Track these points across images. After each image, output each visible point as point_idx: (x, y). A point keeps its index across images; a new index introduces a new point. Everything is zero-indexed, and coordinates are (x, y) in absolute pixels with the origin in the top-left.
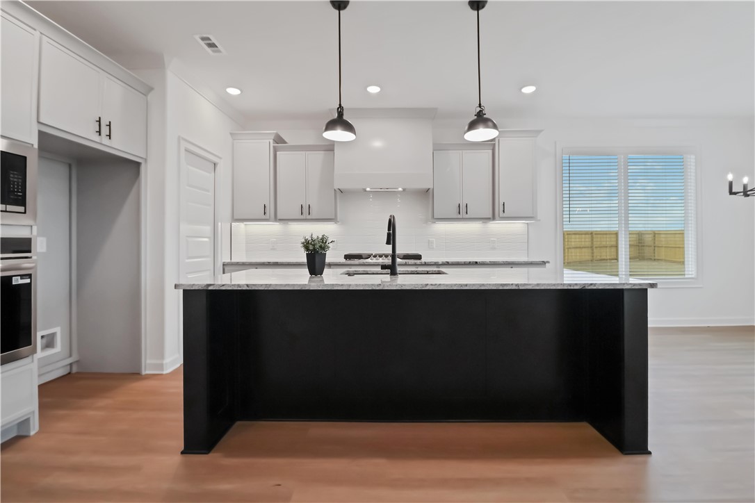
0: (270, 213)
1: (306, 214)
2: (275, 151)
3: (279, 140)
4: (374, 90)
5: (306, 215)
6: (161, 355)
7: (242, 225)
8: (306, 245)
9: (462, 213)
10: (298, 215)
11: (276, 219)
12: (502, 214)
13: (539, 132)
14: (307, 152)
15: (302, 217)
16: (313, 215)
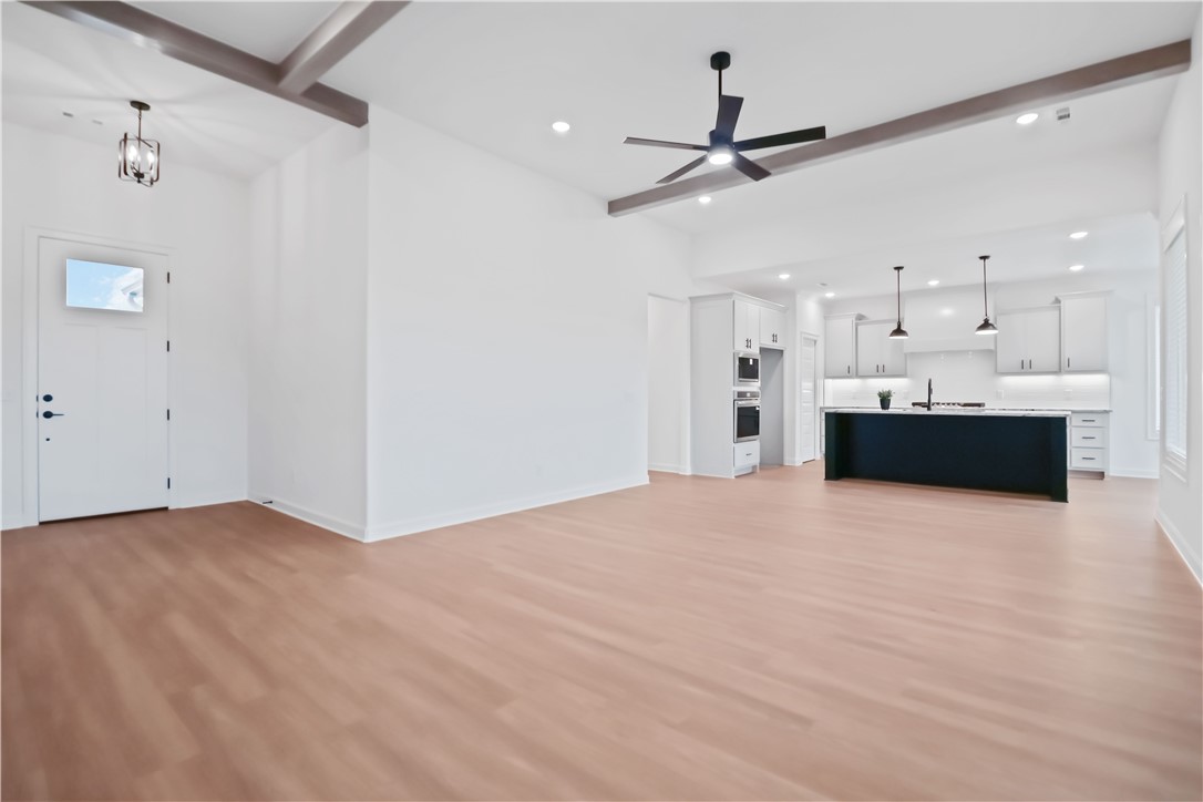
0: (852, 373)
1: (881, 372)
2: (857, 325)
3: (860, 317)
6: (794, 456)
7: (830, 380)
8: (880, 395)
9: (1025, 368)
10: (875, 373)
11: (858, 376)
12: (1067, 368)
15: (878, 374)
16: (887, 373)
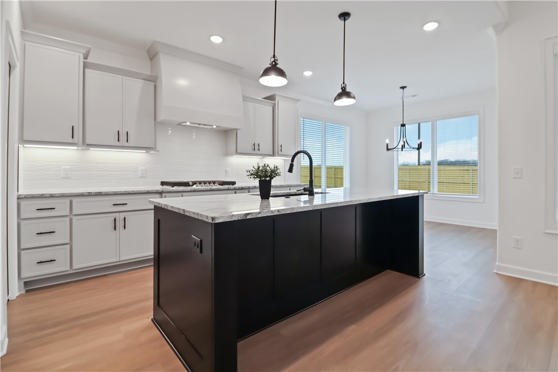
0: (79, 137)
2: (84, 67)
4: (217, 40)
5: (123, 142)
11: (82, 144)
13: (298, 100)
14: (124, 77)
15: (118, 144)
16: (131, 143)
